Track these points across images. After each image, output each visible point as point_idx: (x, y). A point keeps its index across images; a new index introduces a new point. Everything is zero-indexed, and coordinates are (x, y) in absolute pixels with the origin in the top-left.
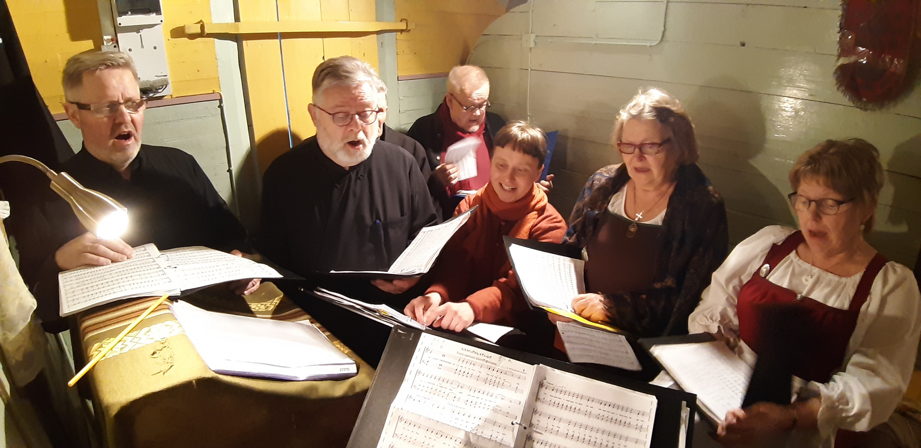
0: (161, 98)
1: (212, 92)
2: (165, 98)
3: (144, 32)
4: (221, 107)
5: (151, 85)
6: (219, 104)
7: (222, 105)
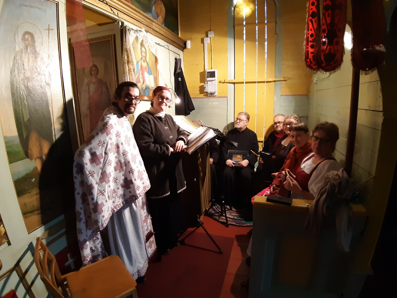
0: (215, 96)
1: (226, 96)
3: (213, 81)
5: (212, 93)
7: (228, 99)
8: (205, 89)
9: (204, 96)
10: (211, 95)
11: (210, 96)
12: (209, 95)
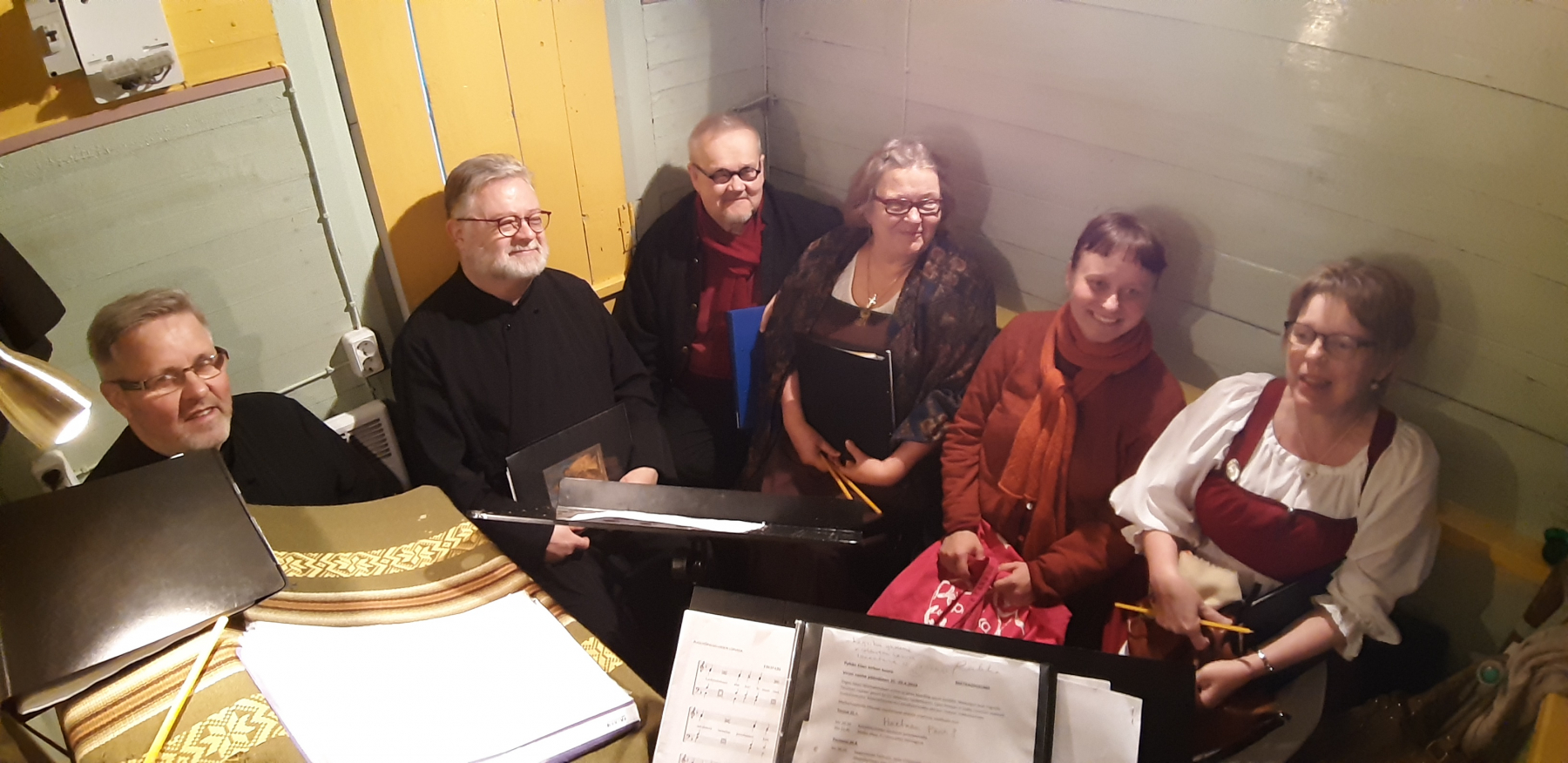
0: (162, 91)
1: (268, 66)
2: (170, 90)
4: (288, 94)
5: (136, 70)
6: (284, 90)
7: (291, 90)
8: (48, 52)
9: (42, 117)
10: (126, 95)
11: (113, 105)
12: (100, 101)
